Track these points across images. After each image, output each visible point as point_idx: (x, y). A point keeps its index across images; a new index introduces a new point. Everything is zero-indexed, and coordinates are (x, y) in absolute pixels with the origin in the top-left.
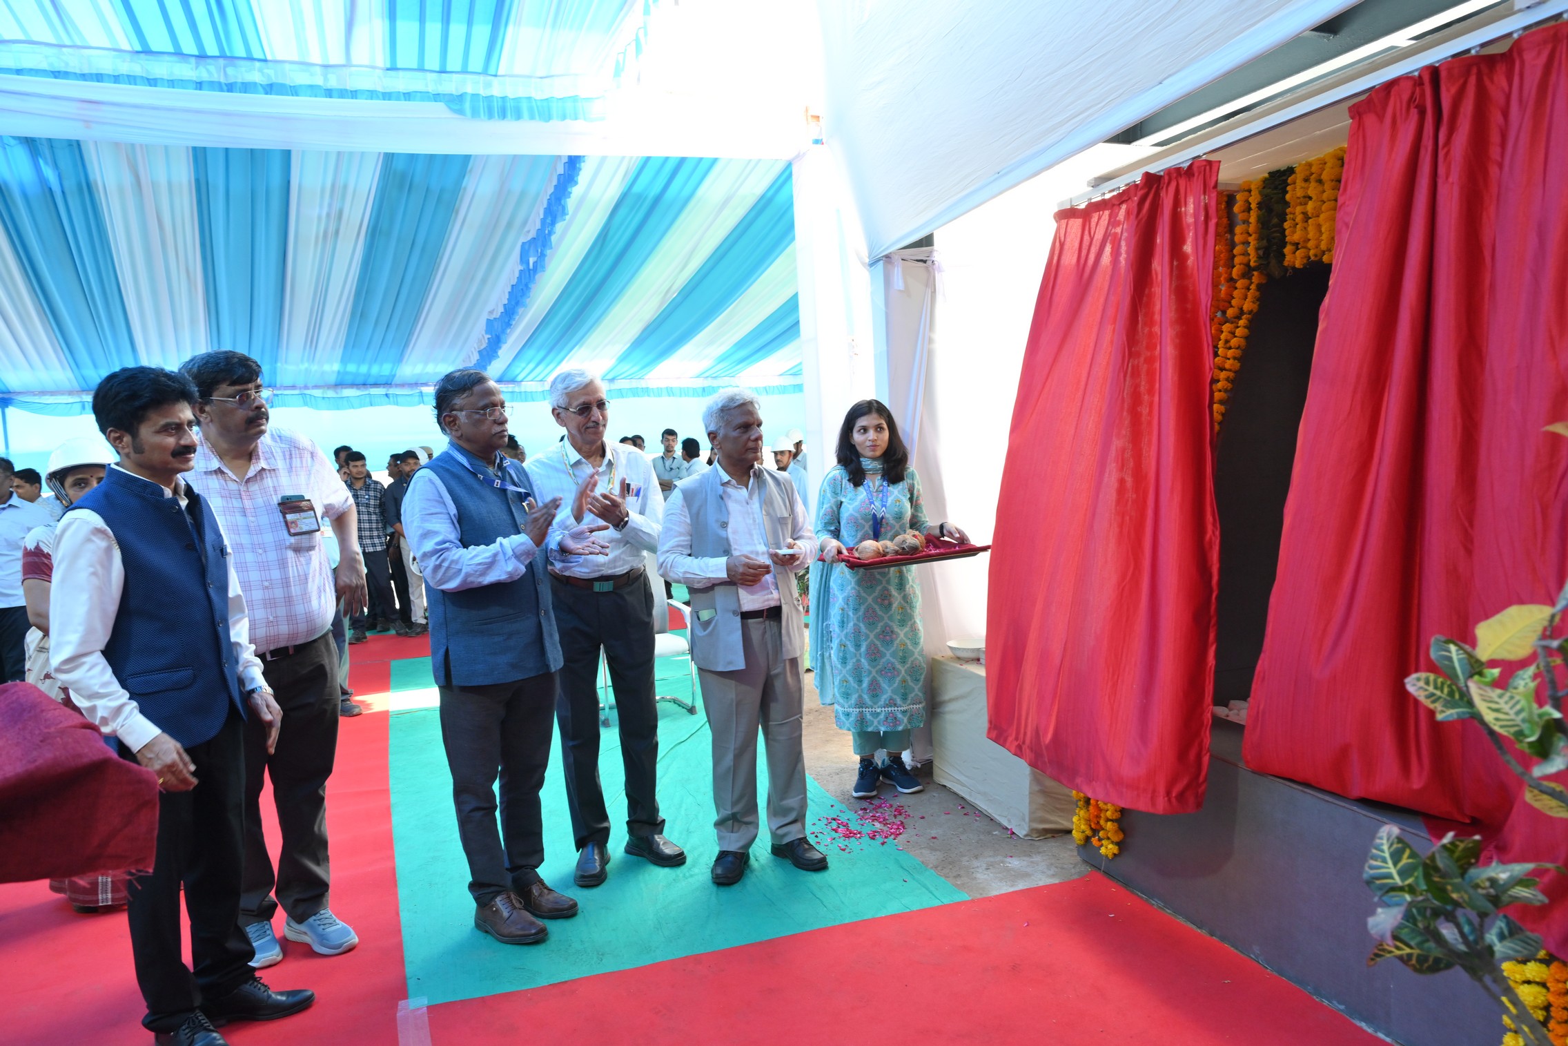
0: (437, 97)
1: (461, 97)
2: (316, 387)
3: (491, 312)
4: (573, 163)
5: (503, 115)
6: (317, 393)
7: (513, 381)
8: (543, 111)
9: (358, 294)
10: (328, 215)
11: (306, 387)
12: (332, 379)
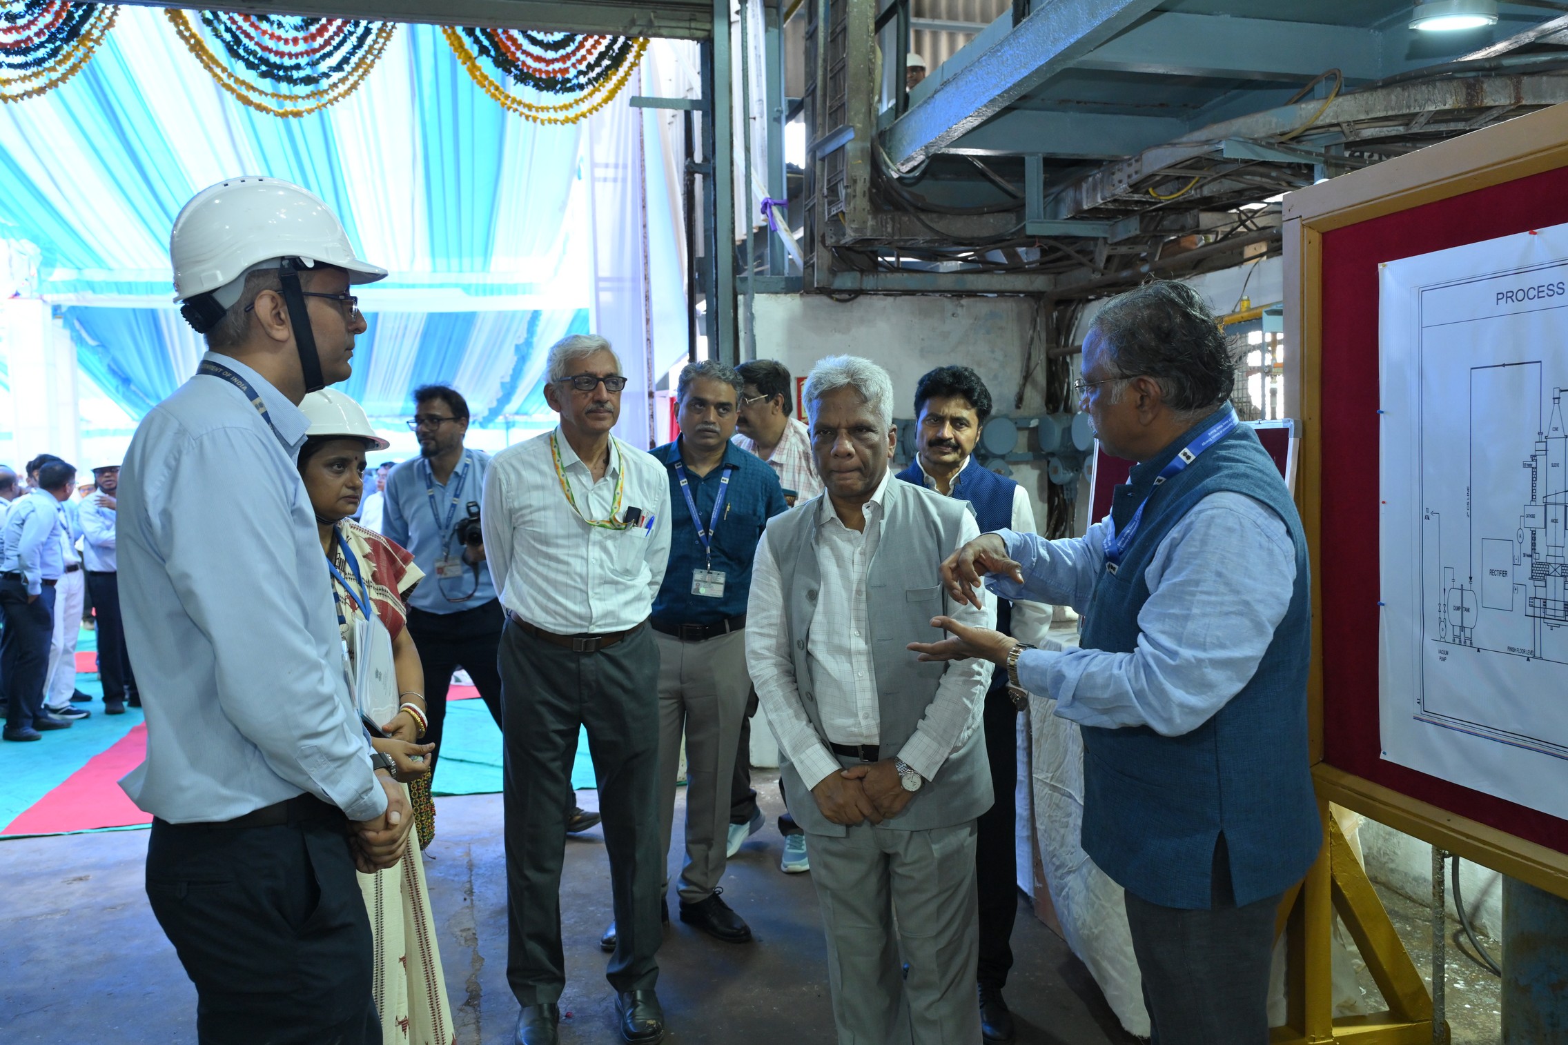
0: (457, 285)
1: (470, 285)
2: (387, 416)
3: (502, 377)
4: (535, 315)
5: (492, 293)
6: (388, 420)
7: (526, 414)
8: (513, 289)
9: (416, 364)
10: (399, 328)
11: (380, 416)
12: (398, 411)
